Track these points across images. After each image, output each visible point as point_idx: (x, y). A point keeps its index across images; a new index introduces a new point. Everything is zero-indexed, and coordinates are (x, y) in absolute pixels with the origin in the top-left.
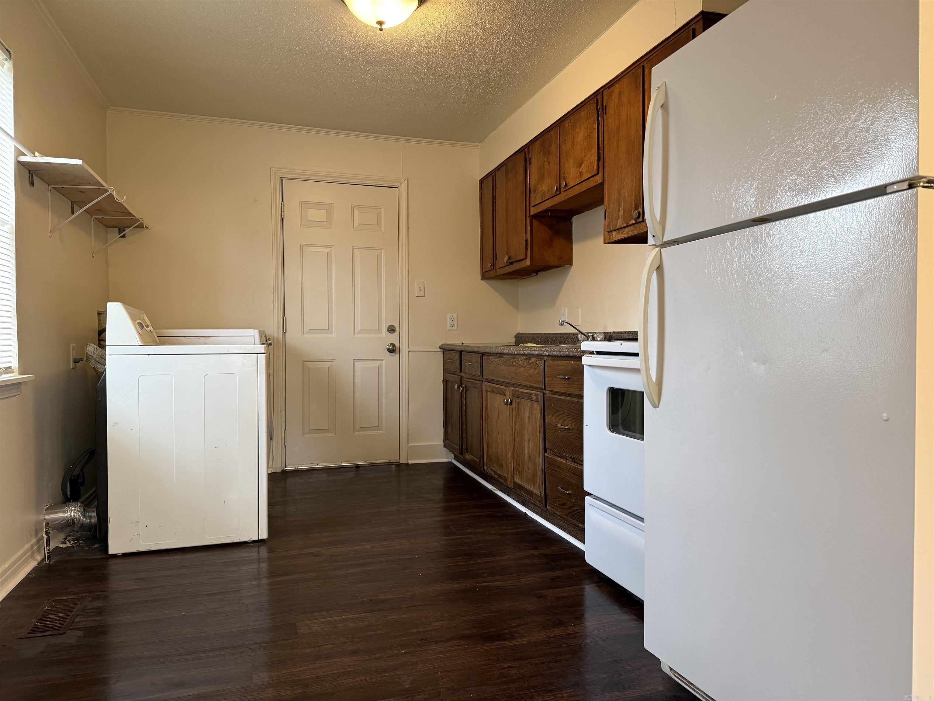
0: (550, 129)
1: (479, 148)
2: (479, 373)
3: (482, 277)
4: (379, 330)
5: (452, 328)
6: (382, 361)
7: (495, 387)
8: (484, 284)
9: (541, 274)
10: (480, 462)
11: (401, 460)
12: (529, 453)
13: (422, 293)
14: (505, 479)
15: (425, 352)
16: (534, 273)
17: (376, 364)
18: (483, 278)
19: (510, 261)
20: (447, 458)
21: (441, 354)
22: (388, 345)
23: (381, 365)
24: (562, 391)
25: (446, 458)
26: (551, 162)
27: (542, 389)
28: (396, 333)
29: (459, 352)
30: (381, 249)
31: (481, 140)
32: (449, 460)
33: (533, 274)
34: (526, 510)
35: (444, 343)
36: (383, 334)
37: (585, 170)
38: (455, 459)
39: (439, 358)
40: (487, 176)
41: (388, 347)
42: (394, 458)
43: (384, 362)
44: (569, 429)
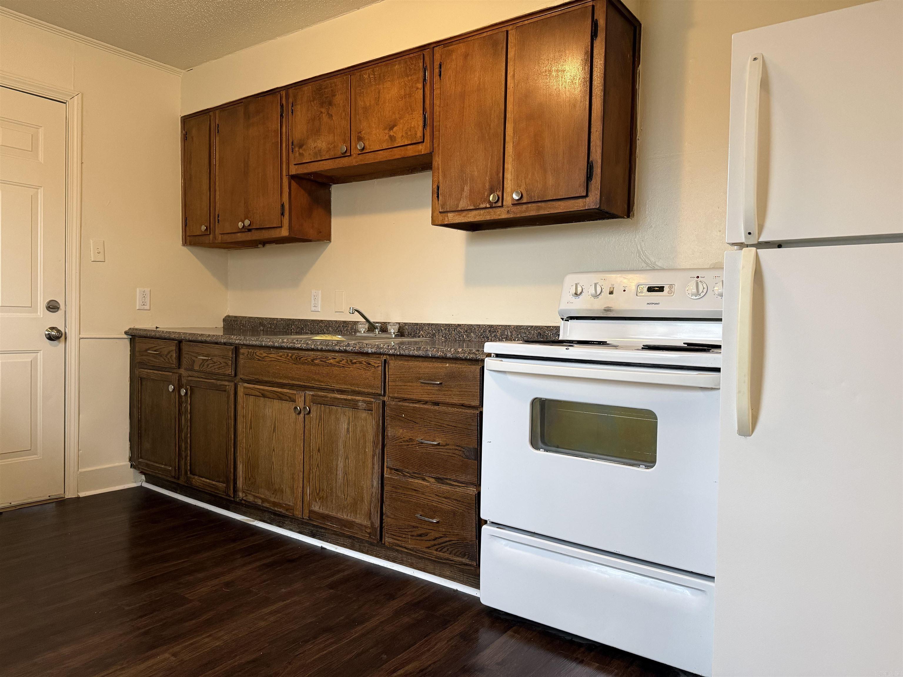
0: (333, 74)
1: (181, 76)
2: (230, 371)
3: (184, 242)
4: (32, 307)
5: (143, 307)
6: (37, 353)
7: (267, 391)
8: (186, 251)
9: (268, 246)
10: (228, 487)
11: (67, 493)
12: (346, 474)
13: (100, 257)
14: (288, 508)
15: (103, 340)
16: (260, 244)
17: (27, 358)
18: (186, 243)
19: (250, 228)
20: (135, 482)
21: (128, 342)
22: (47, 330)
23: (36, 358)
24: (426, 399)
25: (133, 482)
26: (333, 115)
27: (380, 395)
28: (60, 313)
29: (176, 342)
30: (37, 188)
31: (188, 67)
32: (139, 484)
33: (260, 246)
34: (322, 543)
35: (132, 327)
36: (39, 313)
37: (401, 135)
38: (147, 481)
39: (125, 348)
40: (198, 114)
41: (47, 333)
42: (56, 492)
43: (40, 355)
44: (438, 444)
